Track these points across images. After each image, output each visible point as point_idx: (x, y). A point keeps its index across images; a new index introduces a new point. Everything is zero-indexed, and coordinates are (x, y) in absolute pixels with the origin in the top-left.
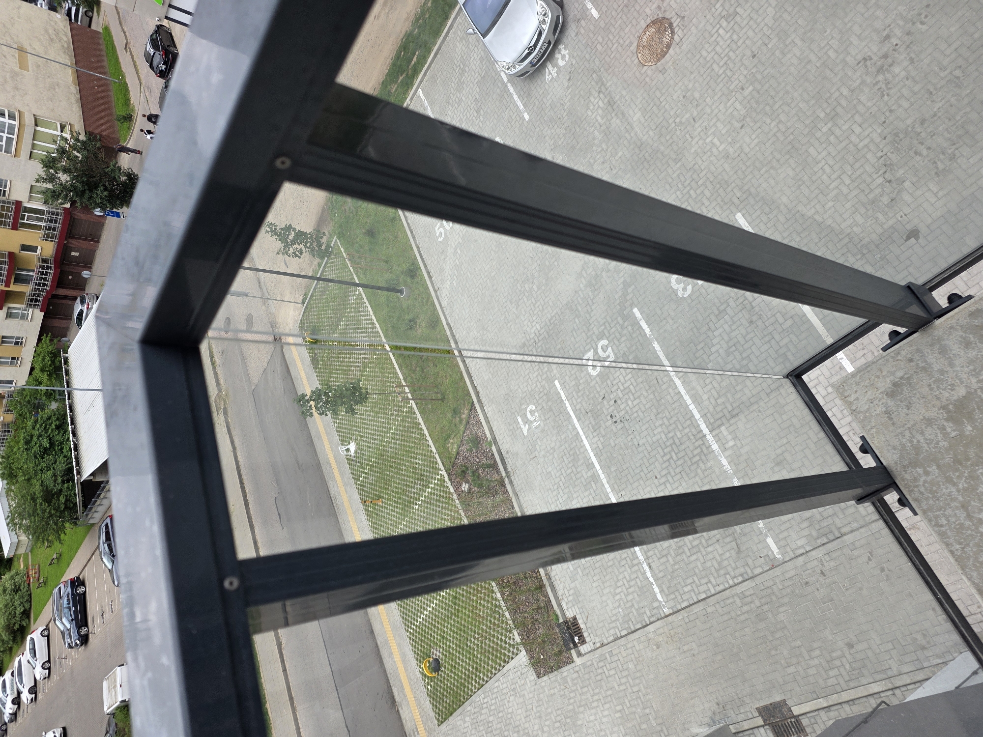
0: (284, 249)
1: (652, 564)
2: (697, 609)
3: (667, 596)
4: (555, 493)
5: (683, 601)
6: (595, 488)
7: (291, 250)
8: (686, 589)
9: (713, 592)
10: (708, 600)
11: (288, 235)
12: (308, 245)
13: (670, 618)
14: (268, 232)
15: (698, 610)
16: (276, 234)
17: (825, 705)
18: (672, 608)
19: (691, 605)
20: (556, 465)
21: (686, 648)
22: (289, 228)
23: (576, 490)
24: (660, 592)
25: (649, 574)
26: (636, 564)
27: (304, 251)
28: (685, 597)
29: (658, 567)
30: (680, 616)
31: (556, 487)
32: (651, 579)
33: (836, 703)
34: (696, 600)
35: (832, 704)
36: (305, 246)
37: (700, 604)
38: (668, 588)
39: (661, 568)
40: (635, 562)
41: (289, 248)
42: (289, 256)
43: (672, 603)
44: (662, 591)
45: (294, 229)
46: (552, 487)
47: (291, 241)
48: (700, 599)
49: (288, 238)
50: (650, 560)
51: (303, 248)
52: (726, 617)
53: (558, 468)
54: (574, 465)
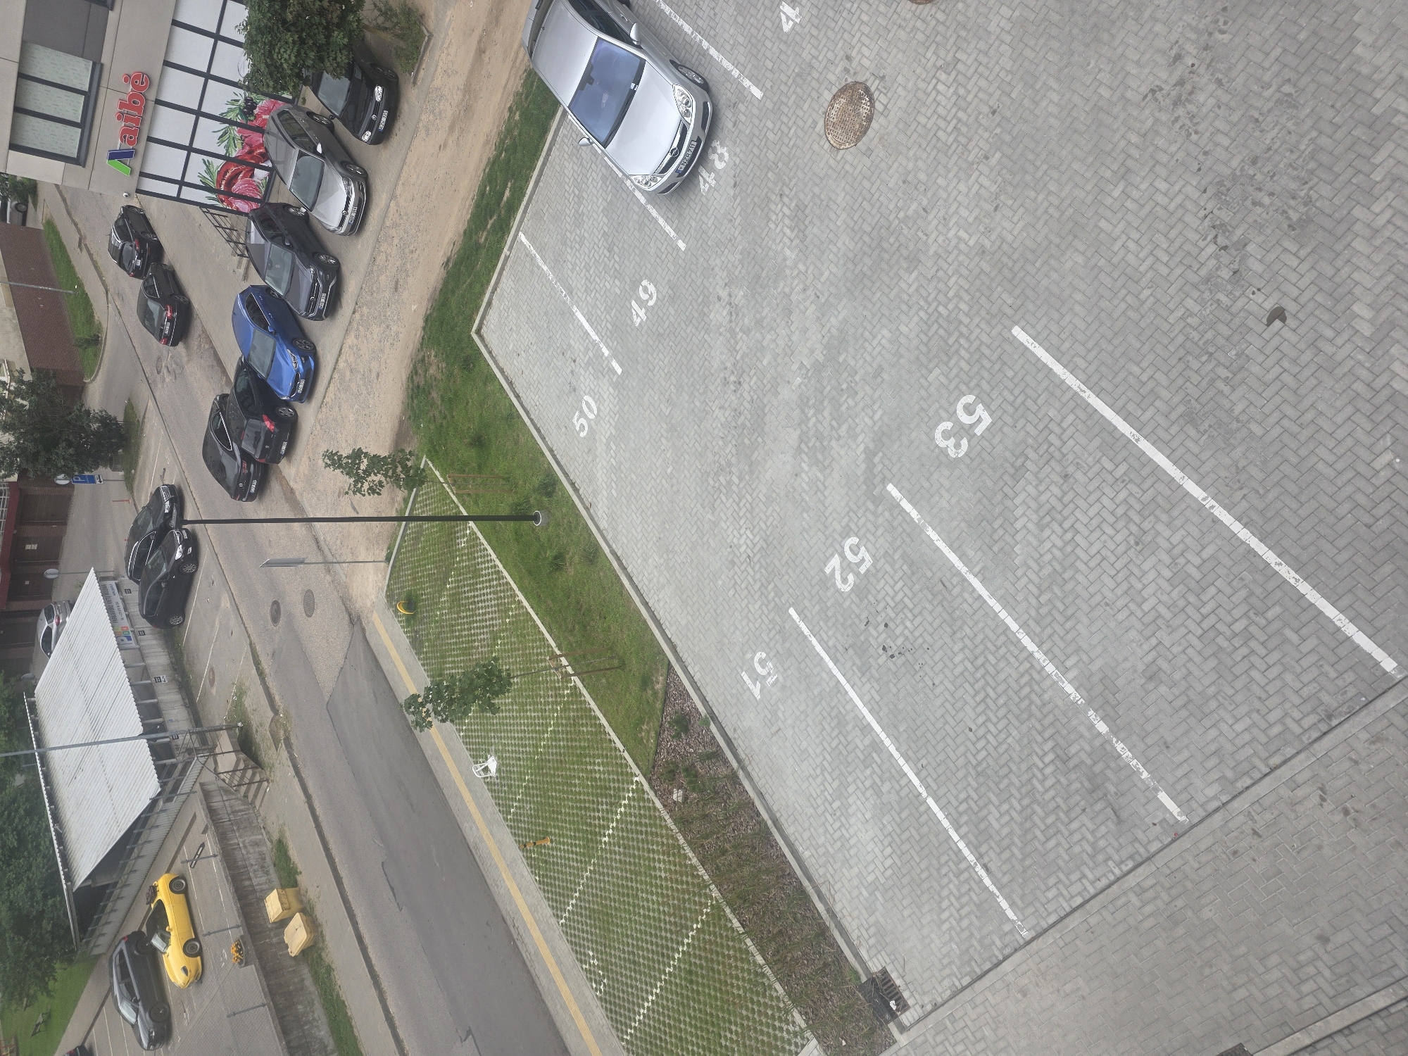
0: (355, 486)
1: (989, 865)
2: (1074, 921)
3: (1022, 910)
4: (819, 780)
5: (1049, 914)
6: (879, 761)
7: (366, 486)
8: (1050, 894)
9: (1092, 891)
10: (1088, 906)
11: (359, 464)
12: (390, 474)
13: (1034, 943)
14: (329, 466)
15: (1076, 923)
16: (340, 466)
17: (1307, 1042)
18: (1033, 928)
19: (1062, 919)
20: (813, 736)
21: (1068, 988)
22: (357, 455)
23: (850, 769)
24: (1011, 906)
25: (987, 881)
26: (966, 869)
27: (385, 483)
28: (1051, 907)
29: (1000, 867)
30: (1049, 938)
31: (818, 771)
32: (992, 888)
33: (1324, 1035)
34: (1068, 909)
35: (1318, 1038)
36: (386, 476)
37: (1077, 914)
38: (1022, 898)
39: (1005, 868)
40: (963, 866)
41: (363, 483)
42: (364, 495)
43: (1032, 921)
44: (1012, 905)
45: (366, 455)
46: (812, 772)
47: (364, 472)
48: (1074, 906)
49: (359, 468)
50: (986, 859)
51: (383, 479)
52: (1121, 928)
53: (817, 741)
54: (840, 733)
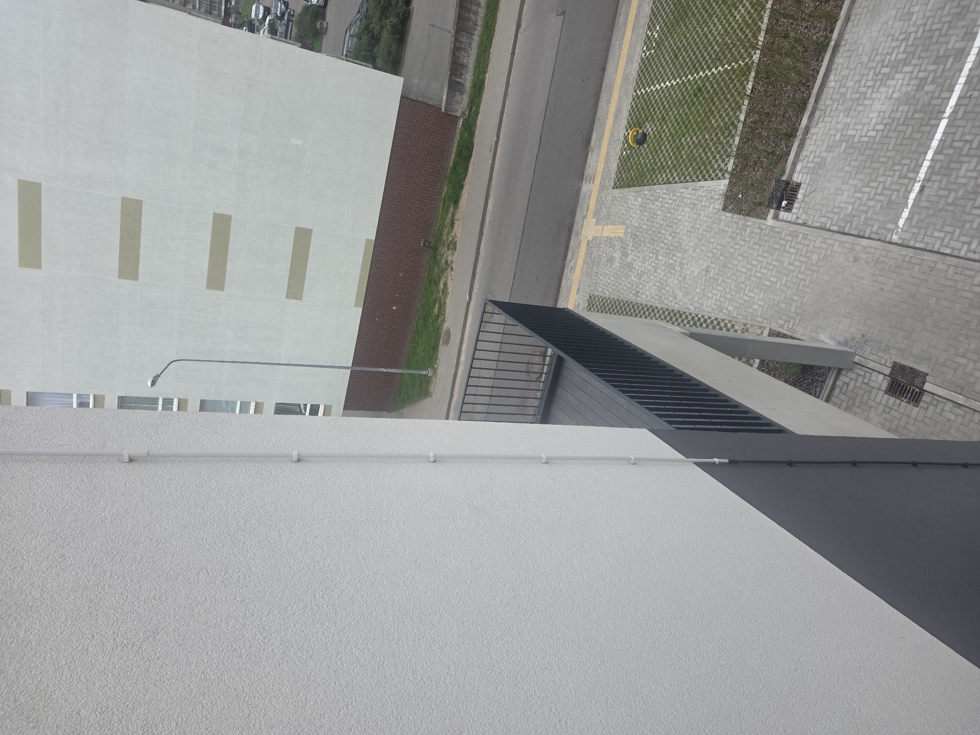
1: (926, 189)
2: (927, 256)
3: (911, 226)
5: (922, 242)
6: (948, 66)
8: (936, 234)
9: (962, 254)
10: (948, 258)
13: (892, 246)
15: (930, 259)
18: (903, 239)
19: (926, 250)
24: (907, 219)
25: (913, 196)
26: (910, 179)
28: (927, 239)
29: (930, 195)
30: (904, 251)
31: (901, 37)
32: (911, 202)
33: (973, 408)
34: (935, 249)
35: (968, 406)
37: (936, 256)
38: (919, 221)
39: (933, 199)
40: (911, 175)
43: (908, 236)
48: (941, 251)
52: (949, 283)
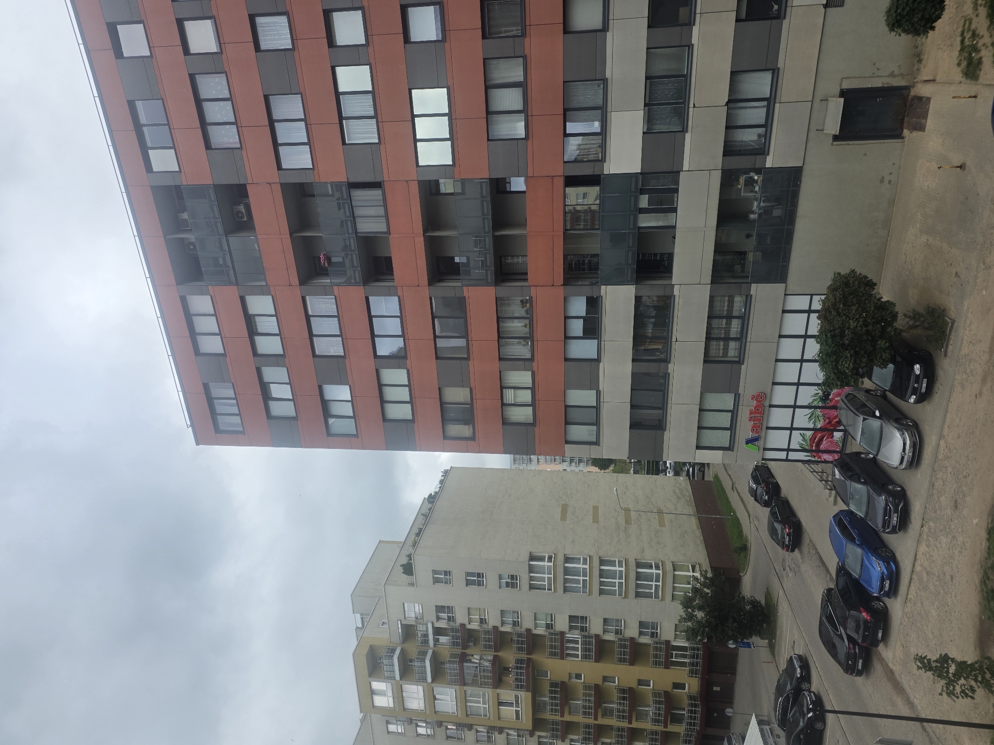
0: (947, 688)
7: (958, 689)
11: (948, 668)
12: (980, 679)
14: (921, 668)
16: (931, 669)
22: (945, 659)
27: (976, 688)
36: (976, 680)
41: (954, 686)
42: (958, 698)
45: (953, 660)
47: (954, 675)
49: (948, 672)
51: (973, 683)
